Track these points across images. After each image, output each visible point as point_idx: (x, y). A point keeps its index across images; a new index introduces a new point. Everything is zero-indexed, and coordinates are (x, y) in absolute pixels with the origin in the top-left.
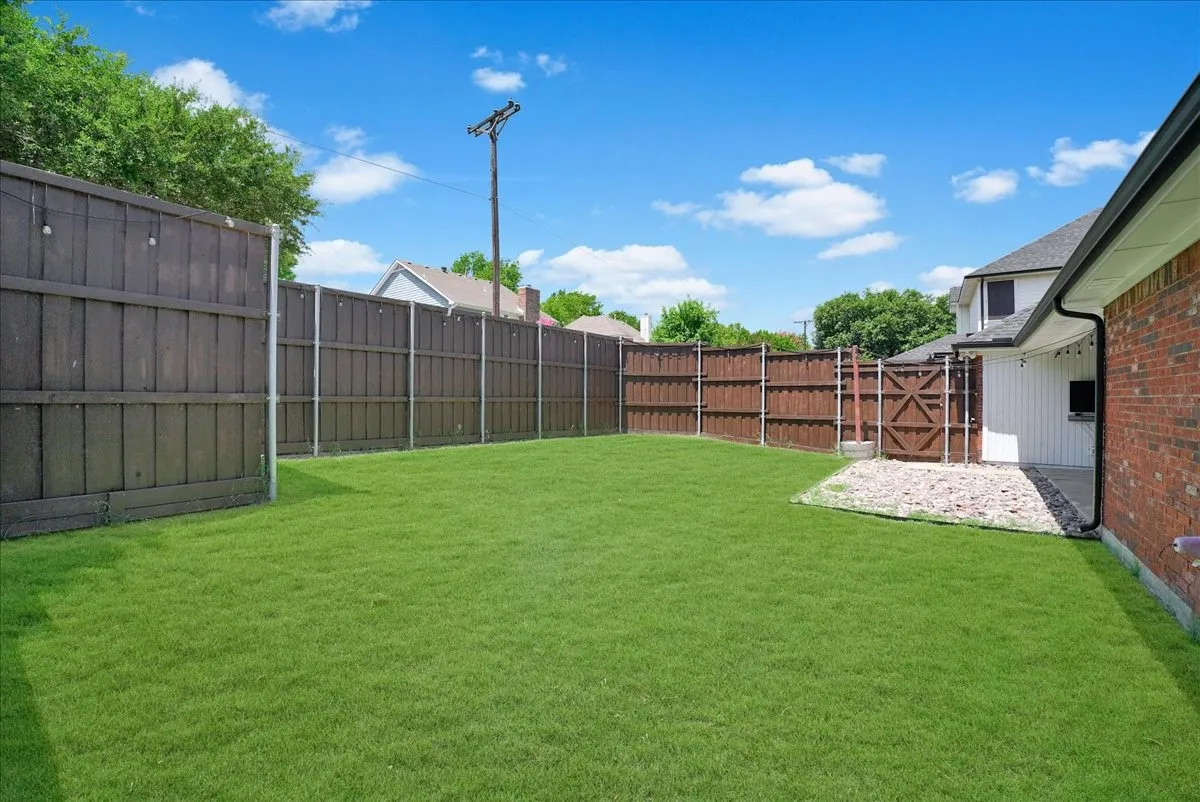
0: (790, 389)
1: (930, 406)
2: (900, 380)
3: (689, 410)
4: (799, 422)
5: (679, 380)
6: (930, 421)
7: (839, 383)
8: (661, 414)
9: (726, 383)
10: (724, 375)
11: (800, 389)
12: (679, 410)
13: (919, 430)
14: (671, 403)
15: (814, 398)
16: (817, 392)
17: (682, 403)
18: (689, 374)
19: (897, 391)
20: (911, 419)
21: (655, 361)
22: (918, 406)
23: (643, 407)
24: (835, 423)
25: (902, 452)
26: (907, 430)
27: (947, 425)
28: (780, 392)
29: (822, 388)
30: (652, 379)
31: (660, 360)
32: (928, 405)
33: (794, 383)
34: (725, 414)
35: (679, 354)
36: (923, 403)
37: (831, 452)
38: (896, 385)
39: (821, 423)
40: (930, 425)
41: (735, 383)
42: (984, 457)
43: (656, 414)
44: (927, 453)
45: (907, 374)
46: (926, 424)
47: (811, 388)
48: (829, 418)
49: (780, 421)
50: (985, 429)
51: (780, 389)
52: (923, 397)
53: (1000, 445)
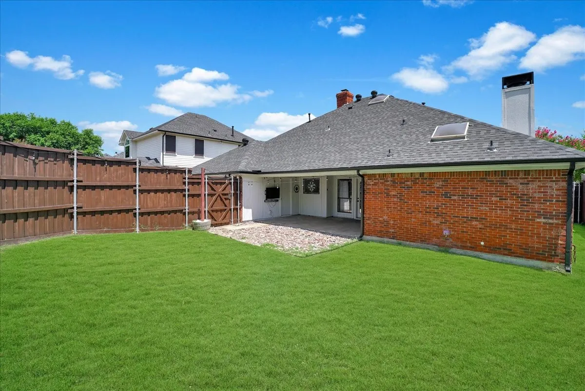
0: (156, 191)
1: (226, 199)
2: (214, 186)
3: (66, 212)
4: (162, 213)
5: (56, 184)
6: (226, 206)
7: (187, 188)
8: (37, 219)
9: (103, 187)
10: (100, 181)
11: (162, 191)
12: (55, 212)
13: (221, 211)
14: (48, 207)
15: (171, 197)
16: (173, 193)
17: (58, 206)
18: (65, 178)
19: (213, 192)
20: (219, 206)
21: (29, 164)
22: (221, 200)
23: (16, 214)
24: (184, 211)
25: (216, 222)
26: (217, 211)
27: (232, 207)
28: (149, 193)
29: (175, 191)
30: (27, 184)
31: (35, 164)
32: (225, 198)
33: (158, 187)
34: (102, 213)
35: (55, 160)
36: (223, 197)
37: (181, 229)
38: (213, 189)
39: (175, 212)
40: (226, 208)
41: (111, 187)
42: (244, 220)
43: (31, 220)
44: (225, 221)
45: (216, 184)
46: (224, 207)
47: (169, 191)
48: (180, 208)
49: (149, 214)
50: (243, 207)
51: (149, 191)
52: (223, 194)
53: (247, 214)
